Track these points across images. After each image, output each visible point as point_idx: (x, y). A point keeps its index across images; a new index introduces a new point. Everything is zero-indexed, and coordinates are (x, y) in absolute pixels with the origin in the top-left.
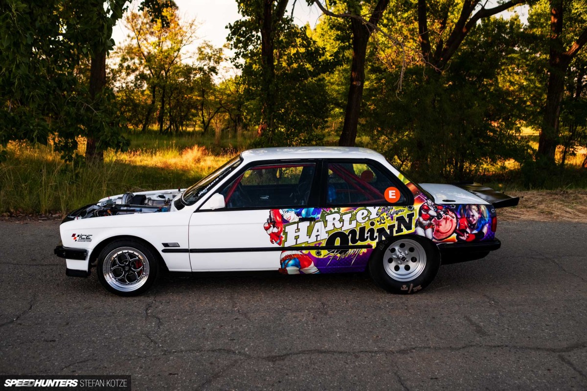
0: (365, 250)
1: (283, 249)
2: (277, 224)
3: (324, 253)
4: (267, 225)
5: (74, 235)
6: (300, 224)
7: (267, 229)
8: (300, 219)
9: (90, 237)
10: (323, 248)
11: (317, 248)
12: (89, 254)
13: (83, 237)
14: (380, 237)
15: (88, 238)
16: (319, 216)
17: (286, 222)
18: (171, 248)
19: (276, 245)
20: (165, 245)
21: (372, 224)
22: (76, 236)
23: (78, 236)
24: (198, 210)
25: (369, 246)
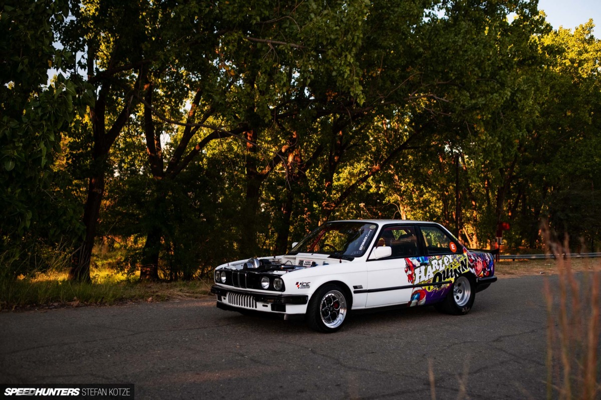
0: (448, 285)
1: (413, 287)
2: (410, 267)
3: (432, 287)
4: (406, 269)
5: (297, 283)
6: (421, 267)
7: (406, 272)
8: (420, 264)
9: (309, 284)
10: (431, 285)
11: (428, 284)
12: (309, 298)
13: (304, 284)
14: (456, 276)
15: (307, 286)
16: (428, 261)
17: (414, 267)
18: (359, 290)
19: (410, 284)
20: (355, 287)
21: (451, 266)
22: (299, 284)
23: (301, 284)
24: (368, 260)
25: (450, 282)
